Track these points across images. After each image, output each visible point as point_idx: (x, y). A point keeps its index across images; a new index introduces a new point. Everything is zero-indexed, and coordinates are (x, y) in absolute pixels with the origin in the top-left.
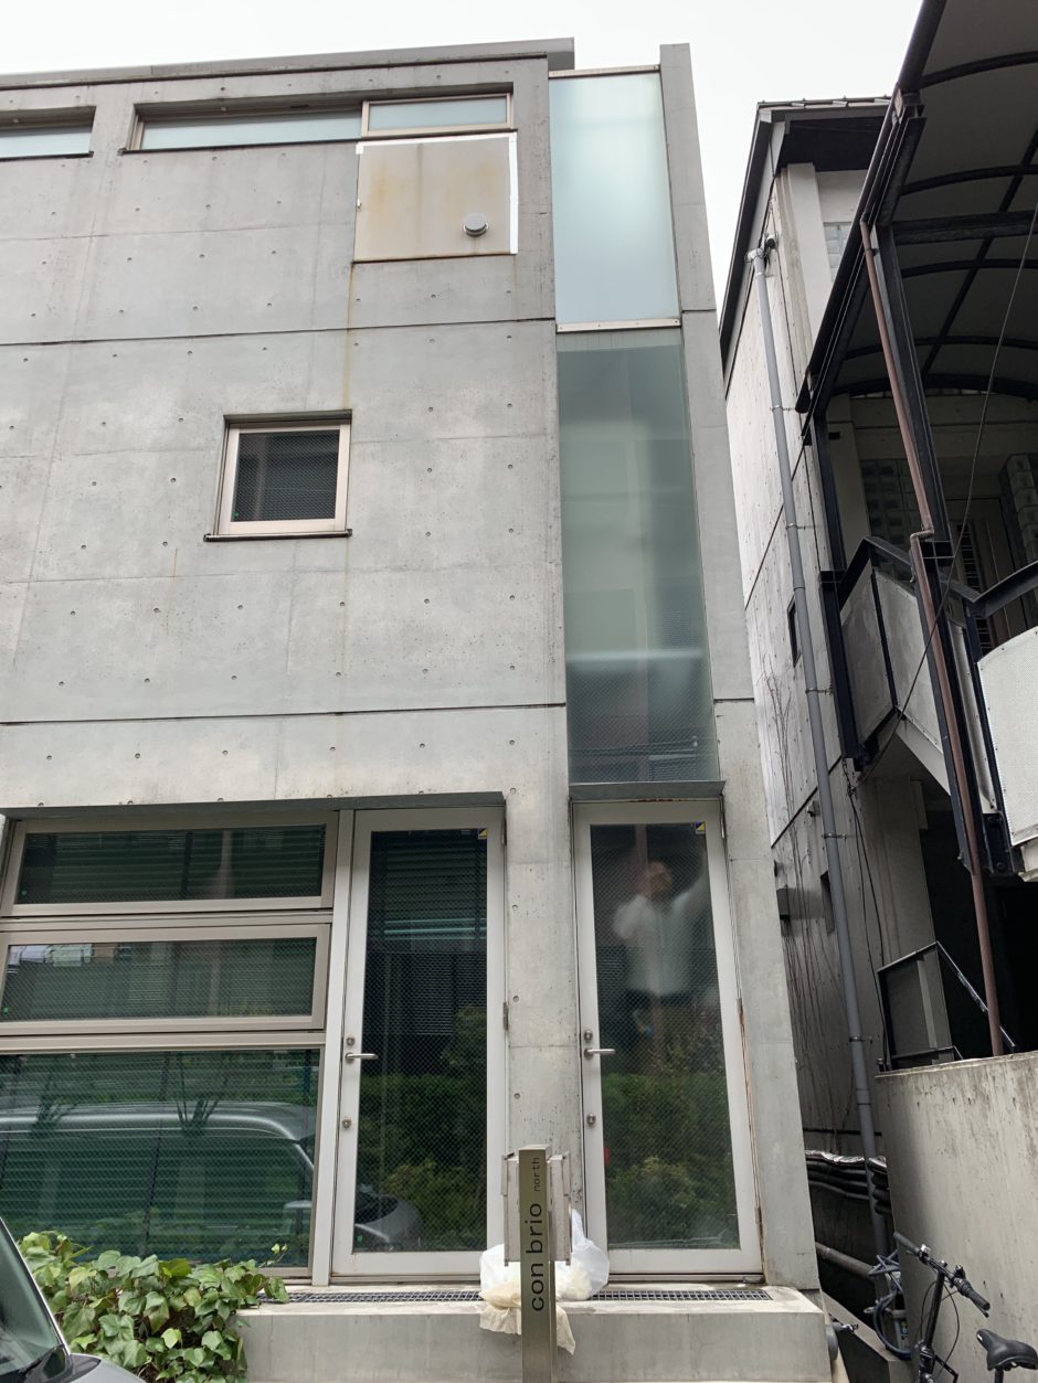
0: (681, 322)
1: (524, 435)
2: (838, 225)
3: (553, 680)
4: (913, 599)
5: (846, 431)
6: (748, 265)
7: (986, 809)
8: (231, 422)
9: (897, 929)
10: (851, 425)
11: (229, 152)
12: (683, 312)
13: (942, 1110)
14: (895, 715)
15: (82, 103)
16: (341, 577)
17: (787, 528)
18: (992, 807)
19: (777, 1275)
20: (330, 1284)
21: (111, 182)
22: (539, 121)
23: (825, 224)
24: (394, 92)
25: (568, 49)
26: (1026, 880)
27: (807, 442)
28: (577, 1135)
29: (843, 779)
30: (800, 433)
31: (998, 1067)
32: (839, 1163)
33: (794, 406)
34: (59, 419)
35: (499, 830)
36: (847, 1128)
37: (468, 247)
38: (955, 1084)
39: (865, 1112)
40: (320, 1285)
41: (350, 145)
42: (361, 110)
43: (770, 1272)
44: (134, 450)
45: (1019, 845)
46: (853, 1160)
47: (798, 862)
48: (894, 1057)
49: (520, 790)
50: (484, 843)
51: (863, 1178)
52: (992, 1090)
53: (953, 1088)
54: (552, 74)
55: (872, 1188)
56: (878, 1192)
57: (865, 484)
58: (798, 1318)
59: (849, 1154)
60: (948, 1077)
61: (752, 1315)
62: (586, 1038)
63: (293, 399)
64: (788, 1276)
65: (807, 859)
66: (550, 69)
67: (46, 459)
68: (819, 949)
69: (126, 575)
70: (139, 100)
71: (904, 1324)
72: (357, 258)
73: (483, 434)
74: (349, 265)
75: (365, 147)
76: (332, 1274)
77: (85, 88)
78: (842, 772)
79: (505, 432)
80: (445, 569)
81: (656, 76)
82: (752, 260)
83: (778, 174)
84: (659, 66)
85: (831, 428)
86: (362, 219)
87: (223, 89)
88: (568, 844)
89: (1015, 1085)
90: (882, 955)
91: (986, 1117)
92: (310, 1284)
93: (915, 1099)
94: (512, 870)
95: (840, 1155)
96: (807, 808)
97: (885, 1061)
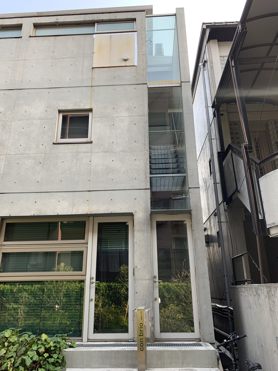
0: (181, 85)
1: (139, 116)
2: (224, 57)
3: (146, 182)
4: (242, 161)
5: (225, 113)
6: (199, 67)
7: (260, 218)
8: (60, 111)
9: (237, 247)
10: (226, 112)
11: (59, 37)
12: (182, 82)
13: (247, 297)
14: (237, 191)
15: (19, 23)
16: (89, 154)
17: (209, 139)
18: (262, 217)
19: (204, 339)
20: (87, 341)
21: (27, 45)
22: (143, 29)
23: (220, 56)
24: (104, 21)
25: (151, 8)
26: (270, 237)
27: (214, 116)
28: (152, 303)
29: (223, 207)
30: (213, 114)
31: (262, 287)
32: (221, 307)
33: (211, 106)
34: (13, 111)
35: (132, 222)
36: (223, 298)
37: (124, 64)
38: (251, 291)
39: (228, 294)
40: (85, 342)
41: (92, 35)
42: (95, 25)
43: (202, 339)
44: (34, 119)
45: (269, 228)
46: (225, 307)
47: (211, 228)
48: (235, 281)
49: (137, 212)
50: (128, 226)
51: (227, 312)
52: (261, 293)
53: (250, 292)
54: (146, 16)
55: (229, 315)
56: (231, 316)
57: (230, 128)
58: (209, 351)
59: (223, 305)
60: (249, 288)
61: (198, 351)
62: (154, 277)
63: (76, 105)
64: (207, 340)
65: (213, 227)
66: (146, 14)
67: (10, 121)
68: (216, 251)
69: (32, 153)
70: (34, 22)
71: (237, 351)
72: (94, 67)
73: (128, 115)
74: (92, 68)
75: (96, 36)
76: (88, 339)
77: (20, 18)
78: (223, 205)
79: (134, 115)
80: (117, 152)
81: (175, 16)
82: (200, 66)
83: (207, 42)
84: (176, 14)
85: (221, 113)
86: (95, 56)
87: (57, 19)
88: (150, 226)
89: (266, 292)
90: (233, 254)
91: (259, 300)
92: (82, 342)
93: (241, 293)
94: (135, 233)
95: (221, 305)
96: (214, 214)
97: (233, 282)
